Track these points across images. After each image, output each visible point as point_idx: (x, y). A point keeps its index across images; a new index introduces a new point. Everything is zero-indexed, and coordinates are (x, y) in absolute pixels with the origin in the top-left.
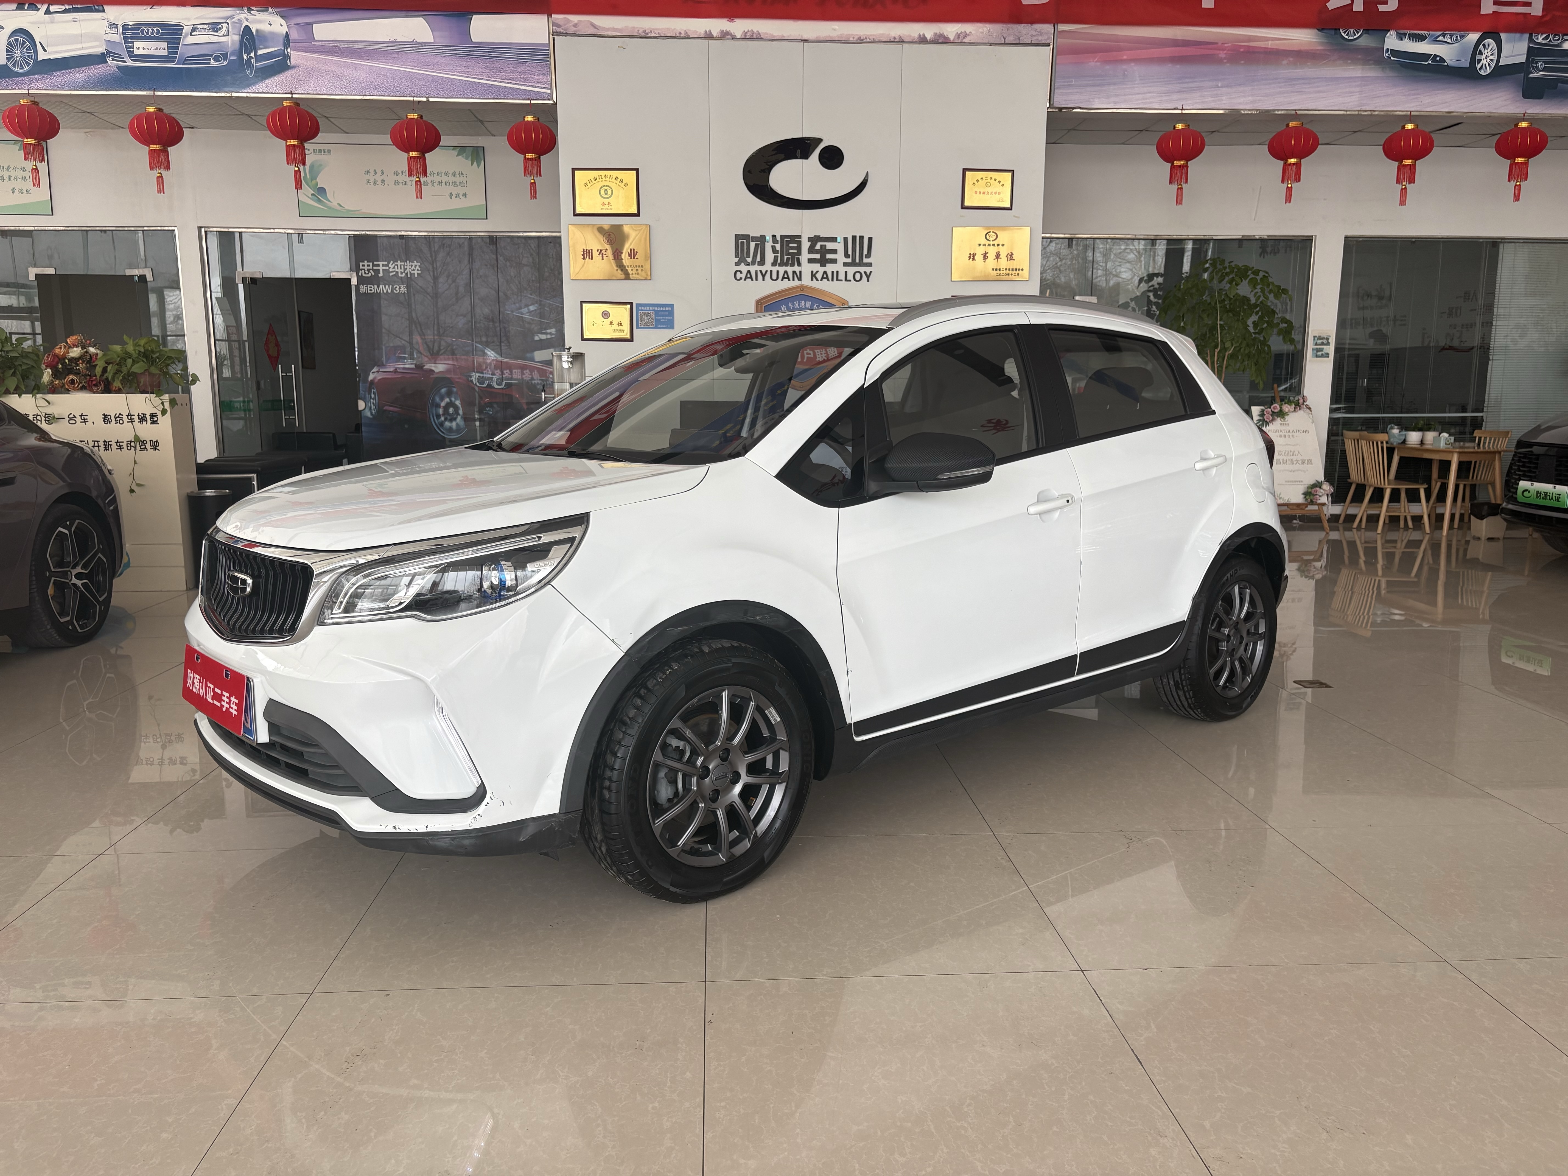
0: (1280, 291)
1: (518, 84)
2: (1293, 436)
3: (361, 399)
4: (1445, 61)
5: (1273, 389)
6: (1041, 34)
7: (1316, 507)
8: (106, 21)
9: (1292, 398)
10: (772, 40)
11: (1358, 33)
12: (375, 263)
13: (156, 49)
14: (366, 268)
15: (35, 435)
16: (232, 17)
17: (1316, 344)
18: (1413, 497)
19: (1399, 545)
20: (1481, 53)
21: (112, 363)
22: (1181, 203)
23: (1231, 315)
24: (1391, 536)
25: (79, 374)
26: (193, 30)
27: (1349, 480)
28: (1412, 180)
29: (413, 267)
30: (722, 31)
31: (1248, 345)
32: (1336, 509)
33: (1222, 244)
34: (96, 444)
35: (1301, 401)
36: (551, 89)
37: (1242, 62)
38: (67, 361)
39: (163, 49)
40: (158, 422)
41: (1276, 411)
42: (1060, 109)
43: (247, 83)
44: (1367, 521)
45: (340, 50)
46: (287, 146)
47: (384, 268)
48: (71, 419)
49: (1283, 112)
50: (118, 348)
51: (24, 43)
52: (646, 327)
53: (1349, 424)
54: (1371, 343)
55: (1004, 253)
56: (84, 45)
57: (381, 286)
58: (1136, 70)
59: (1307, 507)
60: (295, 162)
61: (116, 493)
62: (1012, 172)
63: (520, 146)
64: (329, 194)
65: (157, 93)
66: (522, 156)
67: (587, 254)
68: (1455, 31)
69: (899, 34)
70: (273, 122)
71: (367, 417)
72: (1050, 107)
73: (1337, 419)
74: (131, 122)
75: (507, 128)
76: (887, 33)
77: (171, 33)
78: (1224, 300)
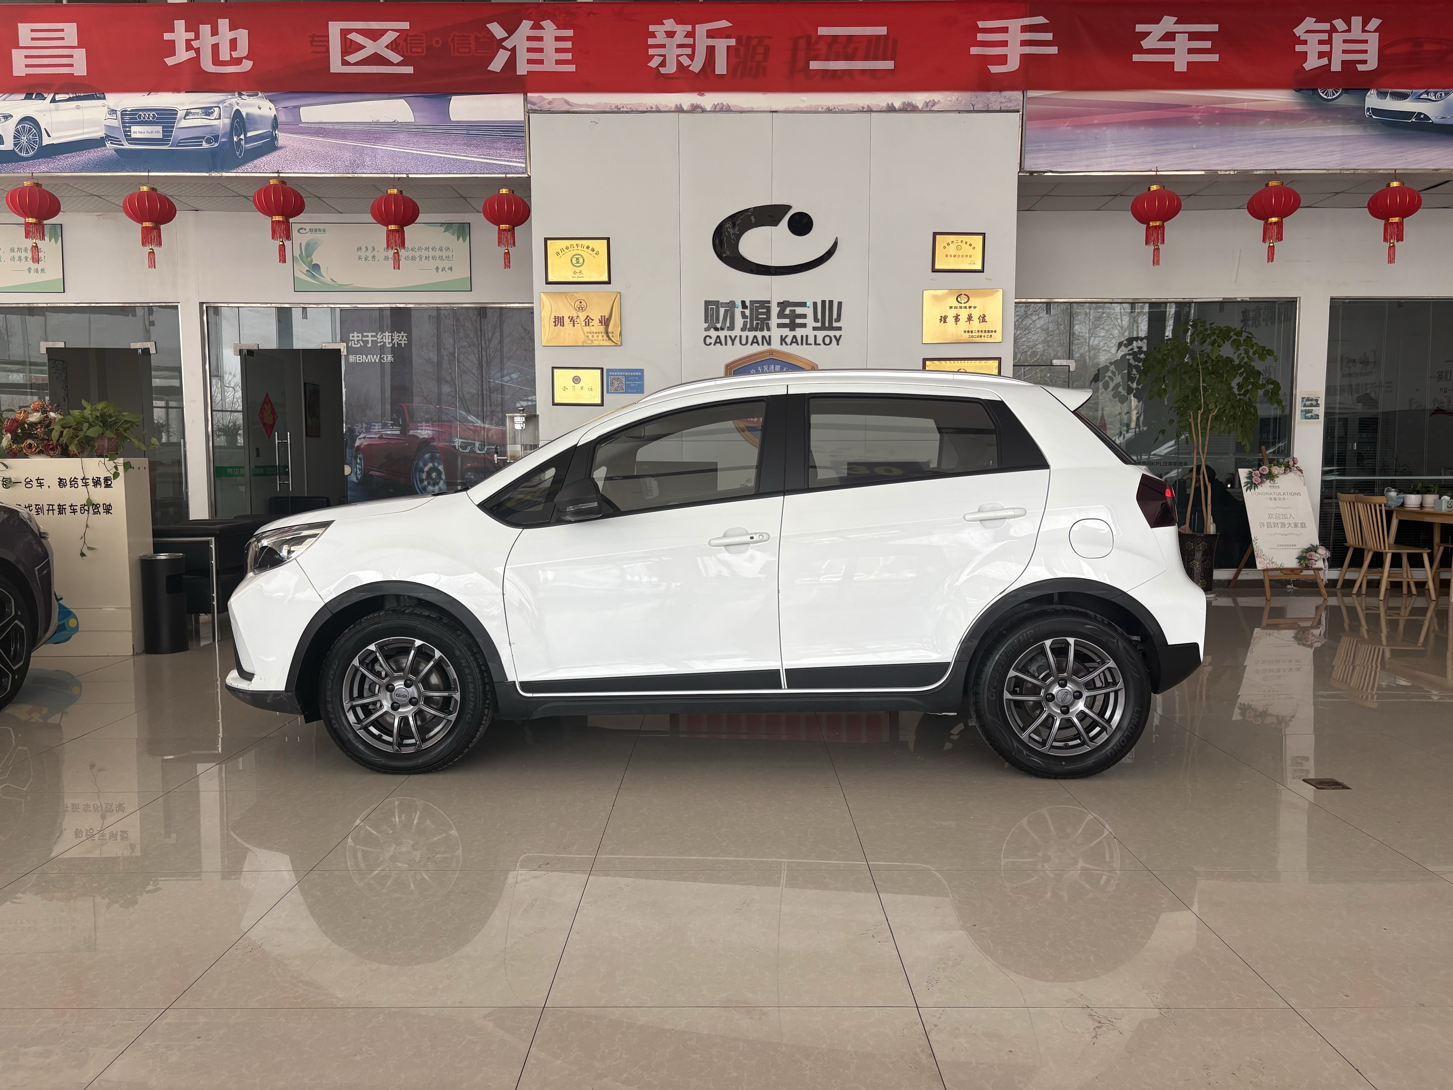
0: (1265, 353)
1: (494, 160)
2: (1284, 499)
3: (346, 464)
4: (1430, 119)
5: (1260, 451)
6: (1010, 101)
7: (1311, 572)
8: (106, 107)
9: (1281, 460)
10: (742, 112)
11: (1337, 93)
12: (365, 334)
13: (152, 132)
14: (356, 339)
16: (223, 102)
17: (1305, 406)
18: (1416, 562)
19: (1402, 612)
21: (70, 427)
22: (1158, 264)
23: (1213, 376)
24: (1394, 602)
25: (36, 438)
26: (187, 114)
27: (1345, 544)
28: (1400, 238)
29: (401, 338)
30: (692, 105)
31: (1233, 406)
32: (1334, 574)
33: (1203, 306)
34: (51, 508)
35: (1291, 463)
36: (525, 163)
37: (1218, 124)
38: (26, 425)
39: (158, 132)
40: (112, 485)
41: (1264, 473)
42: (1032, 173)
43: (237, 164)
44: (1369, 587)
45: (325, 131)
46: (272, 221)
47: (373, 339)
48: (27, 483)
49: (1261, 172)
50: (76, 413)
51: (30, 130)
52: (616, 391)
53: (1341, 486)
54: (1359, 407)
55: (976, 315)
56: (85, 130)
57: (369, 356)
58: (1109, 133)
59: (1301, 572)
60: (280, 238)
61: (50, 557)
62: (984, 234)
63: (494, 218)
64: (323, 270)
65: (151, 174)
66: (497, 227)
67: (559, 321)
68: (1439, 88)
69: (867, 103)
70: (260, 200)
71: (353, 482)
72: (1021, 171)
73: (1330, 482)
74: (127, 200)
75: (483, 202)
76: (856, 103)
77: (166, 117)
78: (1206, 362)
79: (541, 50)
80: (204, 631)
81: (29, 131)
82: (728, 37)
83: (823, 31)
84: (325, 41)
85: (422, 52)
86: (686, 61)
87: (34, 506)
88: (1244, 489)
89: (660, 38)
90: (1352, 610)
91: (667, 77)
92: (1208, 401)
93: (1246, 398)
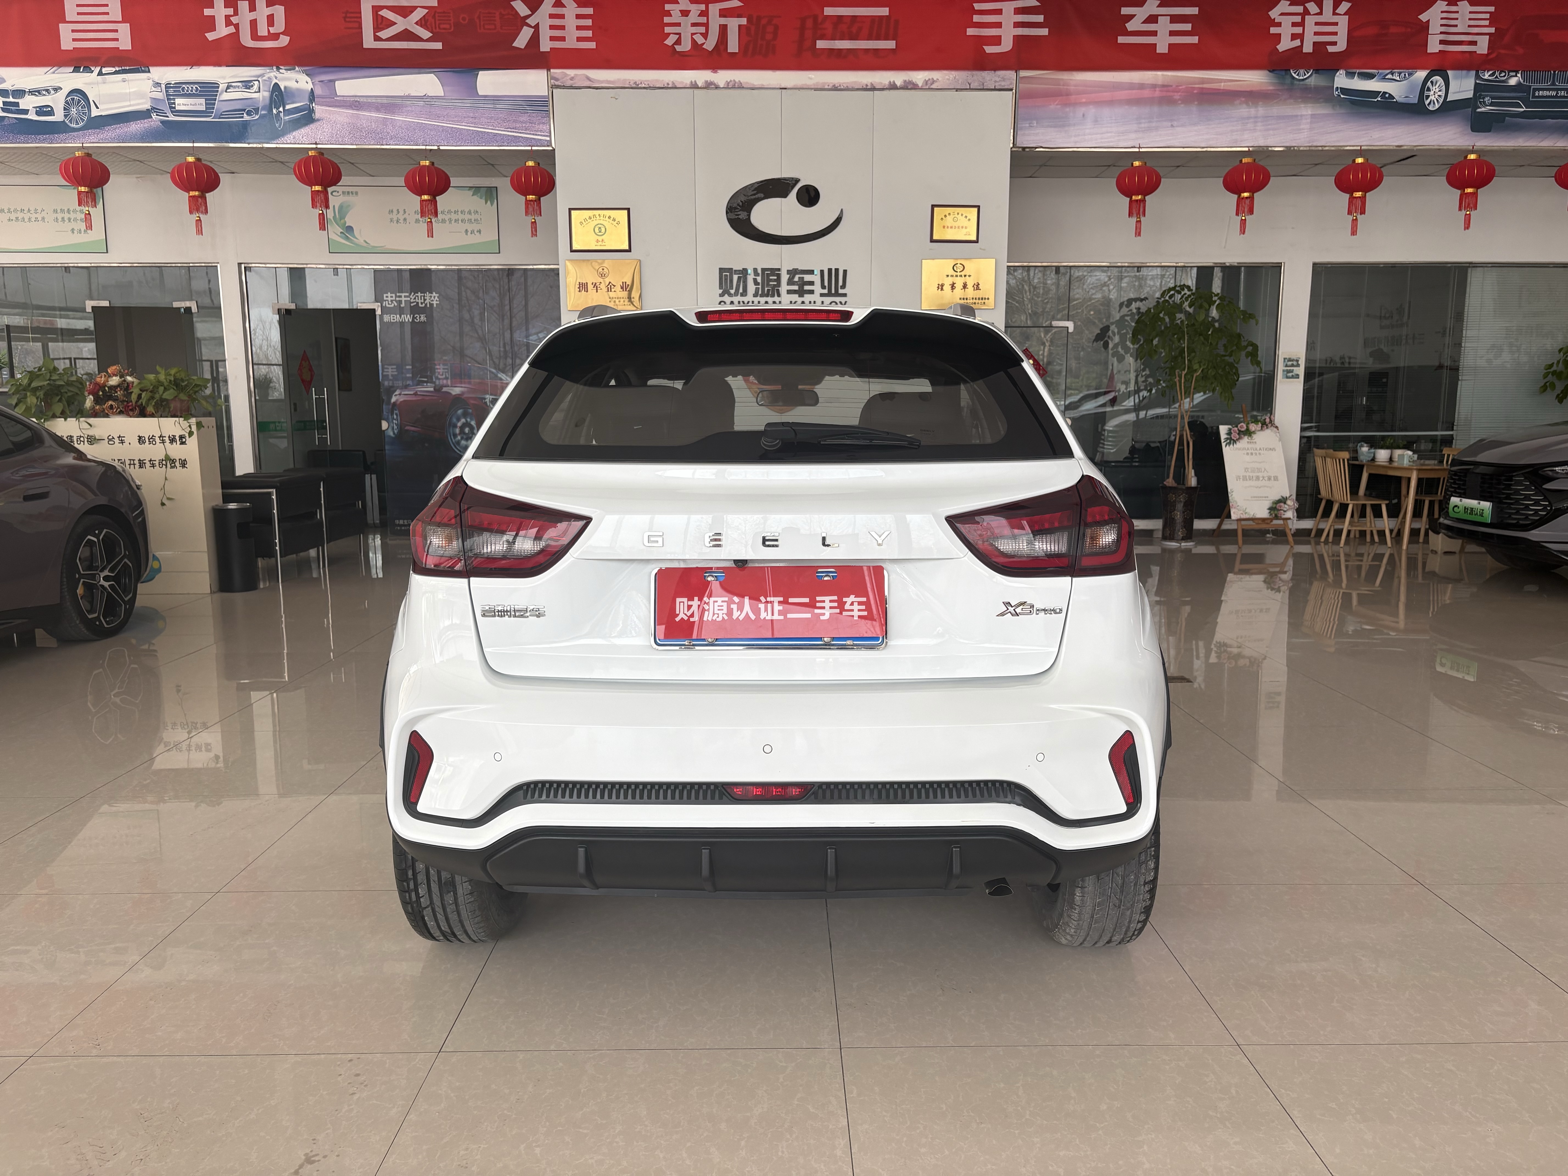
0: (1247, 317)
1: (520, 133)
2: (1260, 454)
3: (384, 419)
4: (1394, 98)
5: (1241, 409)
6: (1004, 79)
7: (1281, 522)
8: (151, 80)
9: (1259, 418)
10: (753, 89)
11: (1308, 73)
12: (398, 294)
13: (195, 104)
14: (389, 299)
15: (74, 455)
16: (262, 75)
17: (1286, 366)
18: (1376, 512)
19: (1365, 558)
20: (1429, 90)
21: (147, 390)
22: (1140, 234)
23: (1201, 337)
25: (117, 400)
26: (228, 88)
27: (1319, 496)
28: (1362, 212)
29: (432, 298)
30: (706, 82)
32: (1307, 524)
34: (132, 462)
35: (1269, 421)
36: (550, 136)
37: (1196, 103)
38: (107, 388)
39: (201, 104)
40: (187, 442)
41: (1243, 430)
42: (1024, 148)
43: (276, 135)
44: (1334, 535)
45: (360, 104)
46: (312, 191)
47: (406, 299)
48: (110, 440)
49: (1236, 149)
50: (151, 377)
51: (79, 101)
53: (1318, 442)
55: (970, 283)
56: (132, 103)
57: (403, 316)
58: (1095, 112)
59: (1272, 521)
60: (320, 206)
61: (144, 506)
62: (978, 207)
63: (521, 187)
64: (356, 232)
65: (196, 145)
66: (524, 198)
67: (583, 287)
68: (1403, 69)
69: (870, 81)
70: (300, 169)
71: (390, 436)
72: (1013, 147)
73: (1309, 438)
74: (173, 170)
75: (510, 171)
76: (860, 81)
77: (208, 90)
78: (1193, 325)
79: (562, 28)
81: (78, 103)
82: (739, 16)
83: (829, 11)
84: (357, 17)
85: (450, 28)
86: (700, 40)
88: (1223, 445)
89: (676, 17)
90: (1321, 557)
91: (682, 54)
92: (1193, 363)
93: (1231, 360)
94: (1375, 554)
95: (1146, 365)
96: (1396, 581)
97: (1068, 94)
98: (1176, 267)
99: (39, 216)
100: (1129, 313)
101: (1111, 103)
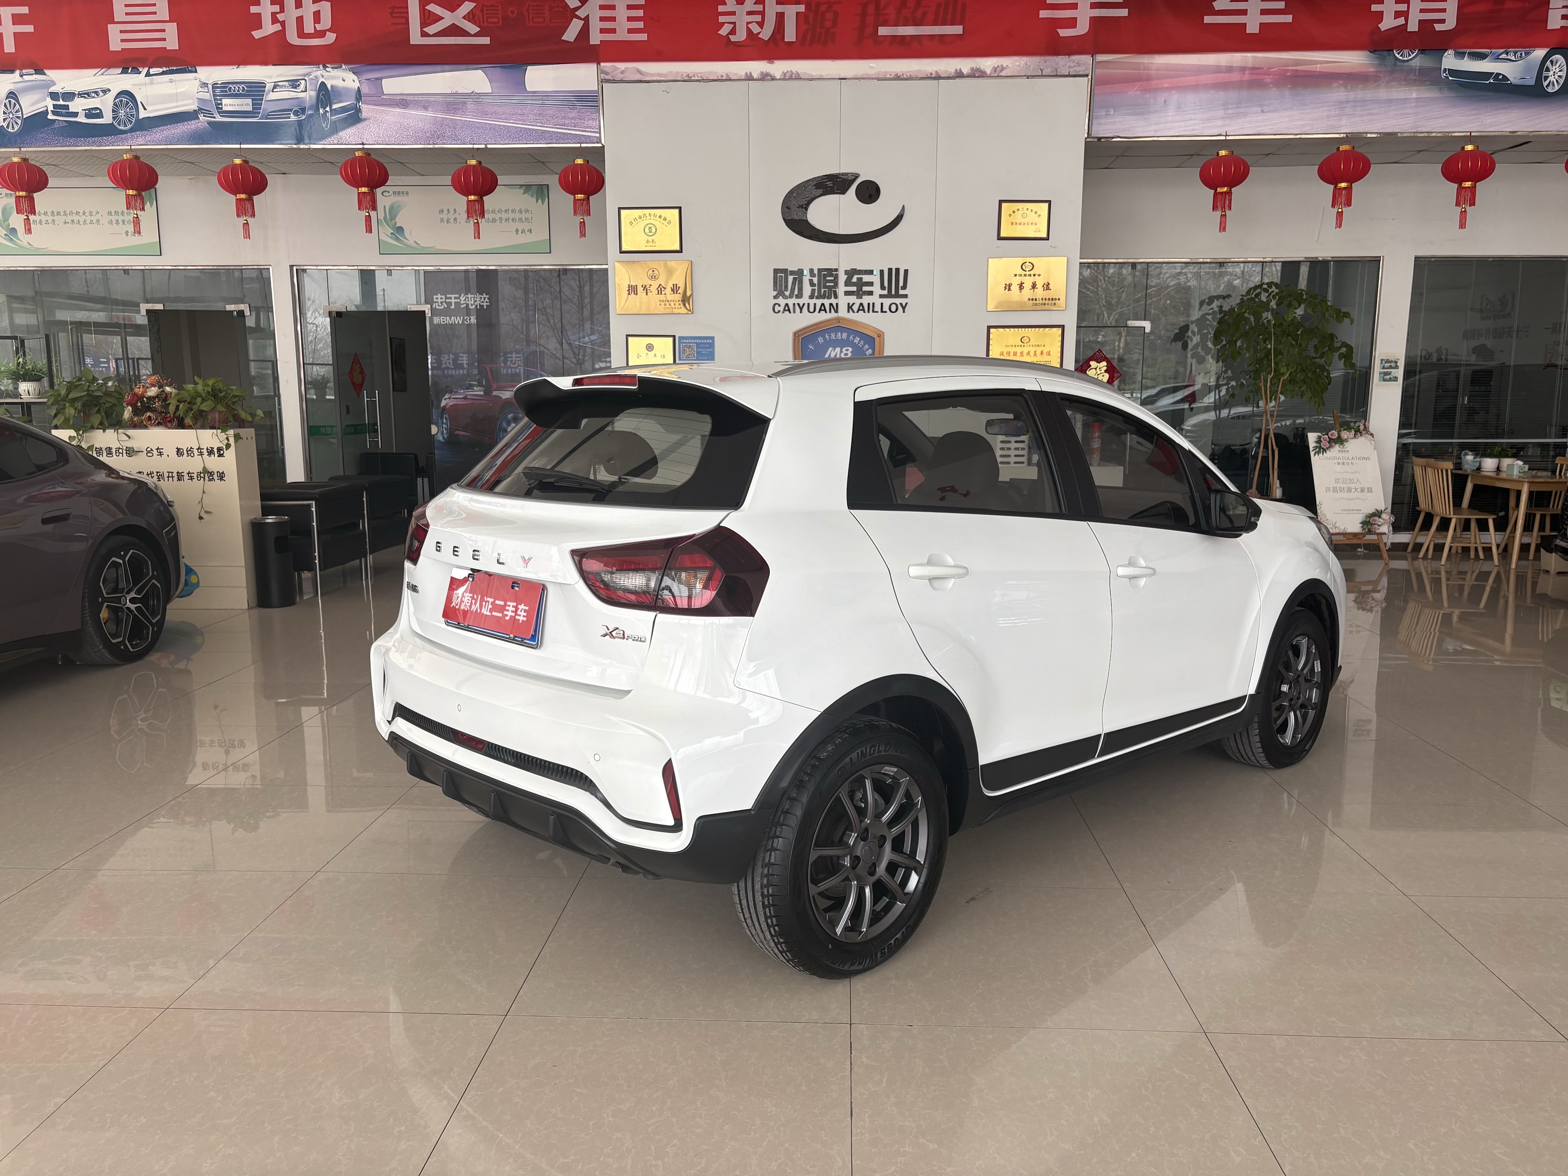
0: (1341, 315)
1: (569, 129)
2: (1352, 463)
3: (433, 424)
4: (1508, 80)
6: (1079, 65)
7: (1375, 537)
8: (198, 81)
9: (1352, 424)
10: (811, 80)
11: (1413, 53)
12: (448, 296)
13: (242, 105)
14: (439, 300)
15: (104, 471)
16: (309, 74)
17: (1384, 368)
18: (1483, 527)
19: (1468, 576)
20: (1548, 70)
21: (185, 401)
22: (1225, 230)
23: (1290, 338)
25: (156, 411)
26: (275, 87)
27: (1417, 508)
28: (1472, 203)
29: (483, 300)
30: (762, 73)
31: (1305, 370)
32: (1403, 538)
34: (170, 475)
35: (1363, 427)
36: (600, 133)
37: (1289, 86)
38: (145, 399)
39: (248, 105)
40: (224, 455)
41: (1333, 437)
42: (1099, 139)
43: (324, 136)
44: (1434, 550)
45: (407, 102)
46: (358, 193)
47: (456, 300)
48: (148, 452)
49: (1333, 136)
50: (190, 387)
51: (127, 103)
52: (688, 358)
53: (1417, 450)
55: (1040, 283)
56: (180, 103)
57: (452, 318)
58: (1179, 97)
59: (1364, 536)
60: (366, 208)
61: (177, 521)
62: (1049, 202)
63: (569, 187)
64: (406, 233)
65: (243, 146)
66: (573, 197)
67: (632, 290)
68: (1519, 48)
69: (935, 69)
70: (347, 171)
71: (439, 441)
72: (1088, 137)
73: (1404, 444)
74: (220, 171)
75: (559, 168)
76: (924, 69)
77: (255, 90)
78: (1281, 324)
79: (613, 19)
80: (307, 586)
81: (126, 105)
82: (797, 3)
84: (404, 13)
85: (498, 22)
86: (755, 29)
87: (155, 474)
88: (1312, 454)
89: (731, 6)
90: (1419, 575)
91: (737, 44)
92: (1280, 365)
93: (1322, 361)
94: (1480, 573)
95: (1227, 367)
96: (1502, 602)
97: (1149, 79)
98: (1263, 262)
99: (94, 219)
100: (1211, 311)
101: (1195, 88)
